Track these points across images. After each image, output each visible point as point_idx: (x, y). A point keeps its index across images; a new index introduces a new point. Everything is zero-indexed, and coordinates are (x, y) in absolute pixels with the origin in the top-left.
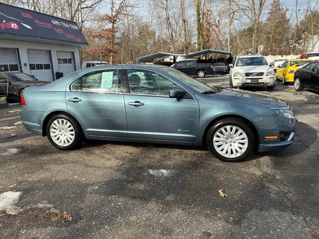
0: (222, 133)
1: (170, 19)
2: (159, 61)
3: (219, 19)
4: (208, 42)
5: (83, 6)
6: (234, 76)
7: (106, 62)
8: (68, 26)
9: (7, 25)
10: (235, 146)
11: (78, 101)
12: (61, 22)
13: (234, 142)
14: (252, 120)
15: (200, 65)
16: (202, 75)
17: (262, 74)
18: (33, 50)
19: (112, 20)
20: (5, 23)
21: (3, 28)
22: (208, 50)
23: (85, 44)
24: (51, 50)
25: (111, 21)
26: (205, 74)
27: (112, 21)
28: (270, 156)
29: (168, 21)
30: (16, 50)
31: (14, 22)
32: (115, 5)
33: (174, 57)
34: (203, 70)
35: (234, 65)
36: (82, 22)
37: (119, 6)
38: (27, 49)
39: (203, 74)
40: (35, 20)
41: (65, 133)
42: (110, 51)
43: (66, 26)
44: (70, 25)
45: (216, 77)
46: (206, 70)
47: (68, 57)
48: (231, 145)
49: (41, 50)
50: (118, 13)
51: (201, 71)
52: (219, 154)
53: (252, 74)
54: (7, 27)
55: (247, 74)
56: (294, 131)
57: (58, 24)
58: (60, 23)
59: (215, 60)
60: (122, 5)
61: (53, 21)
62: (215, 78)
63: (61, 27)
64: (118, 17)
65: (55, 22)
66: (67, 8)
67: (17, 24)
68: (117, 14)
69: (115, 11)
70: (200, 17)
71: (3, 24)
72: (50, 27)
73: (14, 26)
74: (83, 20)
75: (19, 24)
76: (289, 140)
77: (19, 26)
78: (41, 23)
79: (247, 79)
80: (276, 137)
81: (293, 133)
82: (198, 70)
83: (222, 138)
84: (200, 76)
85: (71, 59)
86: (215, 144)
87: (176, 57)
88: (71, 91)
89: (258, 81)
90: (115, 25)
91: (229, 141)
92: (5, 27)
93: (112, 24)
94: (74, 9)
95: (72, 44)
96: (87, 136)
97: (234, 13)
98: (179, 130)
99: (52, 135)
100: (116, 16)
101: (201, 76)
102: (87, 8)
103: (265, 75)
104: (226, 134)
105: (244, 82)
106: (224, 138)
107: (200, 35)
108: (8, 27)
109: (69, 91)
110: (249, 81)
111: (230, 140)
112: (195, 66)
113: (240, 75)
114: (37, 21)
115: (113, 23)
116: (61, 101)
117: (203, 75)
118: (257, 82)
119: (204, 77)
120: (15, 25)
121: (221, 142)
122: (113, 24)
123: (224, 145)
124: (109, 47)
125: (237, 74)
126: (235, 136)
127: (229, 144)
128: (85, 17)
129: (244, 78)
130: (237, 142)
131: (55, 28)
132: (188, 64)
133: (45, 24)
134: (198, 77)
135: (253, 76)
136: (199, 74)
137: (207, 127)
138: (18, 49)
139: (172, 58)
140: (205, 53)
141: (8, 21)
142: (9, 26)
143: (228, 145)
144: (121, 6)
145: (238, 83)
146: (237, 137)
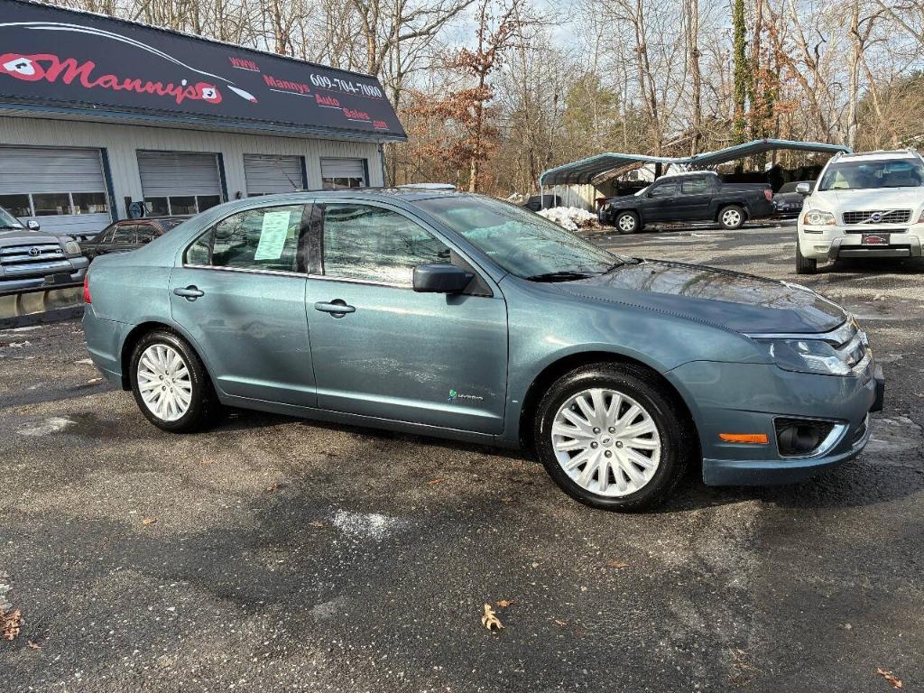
0: (578, 411)
1: (648, 51)
2: (609, 179)
3: (817, 43)
4: (770, 116)
5: (404, 31)
6: (806, 223)
7: (453, 186)
8: (352, 89)
9: (190, 93)
10: (623, 459)
11: (196, 296)
12: (335, 80)
13: (619, 445)
14: (670, 375)
15: (730, 191)
16: (735, 219)
17: (903, 215)
18: (260, 156)
19: (480, 64)
20: (185, 88)
21: (179, 100)
22: (762, 140)
23: (399, 135)
24: (305, 154)
25: (476, 68)
26: (745, 217)
27: (480, 68)
28: (763, 501)
29: (643, 55)
30: (217, 157)
31: (210, 82)
32: (489, 23)
33: (659, 166)
34: (738, 204)
35: (812, 188)
36: (400, 75)
37: (501, 24)
38: (244, 155)
39: (737, 217)
40: (266, 77)
41: (172, 385)
42: (467, 154)
43: (348, 87)
44: (358, 85)
45: (783, 225)
46: (747, 205)
47: (353, 172)
48: (607, 454)
49: (281, 158)
50: (498, 44)
51: (729, 207)
52: (571, 481)
53: (867, 214)
54: (188, 96)
55: (851, 217)
56: (843, 421)
57: (327, 85)
58: (332, 82)
59: (791, 172)
60: (508, 19)
61: (315, 77)
62: (779, 229)
63: (336, 93)
64: (496, 57)
65: (320, 81)
66: (364, 41)
67: (217, 88)
68: (496, 48)
69: (487, 38)
70: (746, 39)
71: (180, 89)
72: (305, 93)
73: (210, 95)
74: (402, 71)
75: (221, 88)
76: (820, 450)
77: (222, 95)
78: (280, 85)
79: (848, 232)
80: (763, 438)
81: (842, 427)
82: (722, 206)
83: (579, 428)
84: (726, 223)
85: (360, 180)
86: (560, 448)
87: (664, 166)
88: (186, 265)
89: (888, 241)
90: (487, 79)
91: (603, 440)
92: (186, 97)
93: (479, 78)
94: (382, 42)
95: (363, 138)
96: (223, 395)
97: (872, 21)
98: (452, 393)
99: (142, 386)
100: (492, 53)
101: (729, 223)
102: (415, 35)
103: (914, 217)
104: (591, 416)
105: (837, 243)
106: (584, 427)
107: (744, 95)
108: (193, 97)
109: (181, 266)
110: (856, 240)
111: (605, 435)
112: (709, 193)
113: (827, 218)
114: (270, 81)
115: (483, 73)
116: (161, 294)
117: (738, 220)
118: (883, 242)
119: (740, 227)
120: (213, 90)
121: (576, 441)
122: (482, 79)
123: (586, 451)
124: (466, 144)
125: (815, 218)
126: (620, 425)
127: (601, 449)
128: (408, 61)
129: (838, 228)
130: (626, 443)
131: (317, 96)
132: (689, 187)
133: (292, 85)
134: (722, 227)
135: (871, 222)
136: (725, 216)
137: (531, 389)
138: (220, 155)
139: (652, 167)
140: (759, 152)
141: (195, 80)
142: (197, 94)
143: (599, 453)
144: (507, 25)
145: (816, 247)
146: (626, 427)
